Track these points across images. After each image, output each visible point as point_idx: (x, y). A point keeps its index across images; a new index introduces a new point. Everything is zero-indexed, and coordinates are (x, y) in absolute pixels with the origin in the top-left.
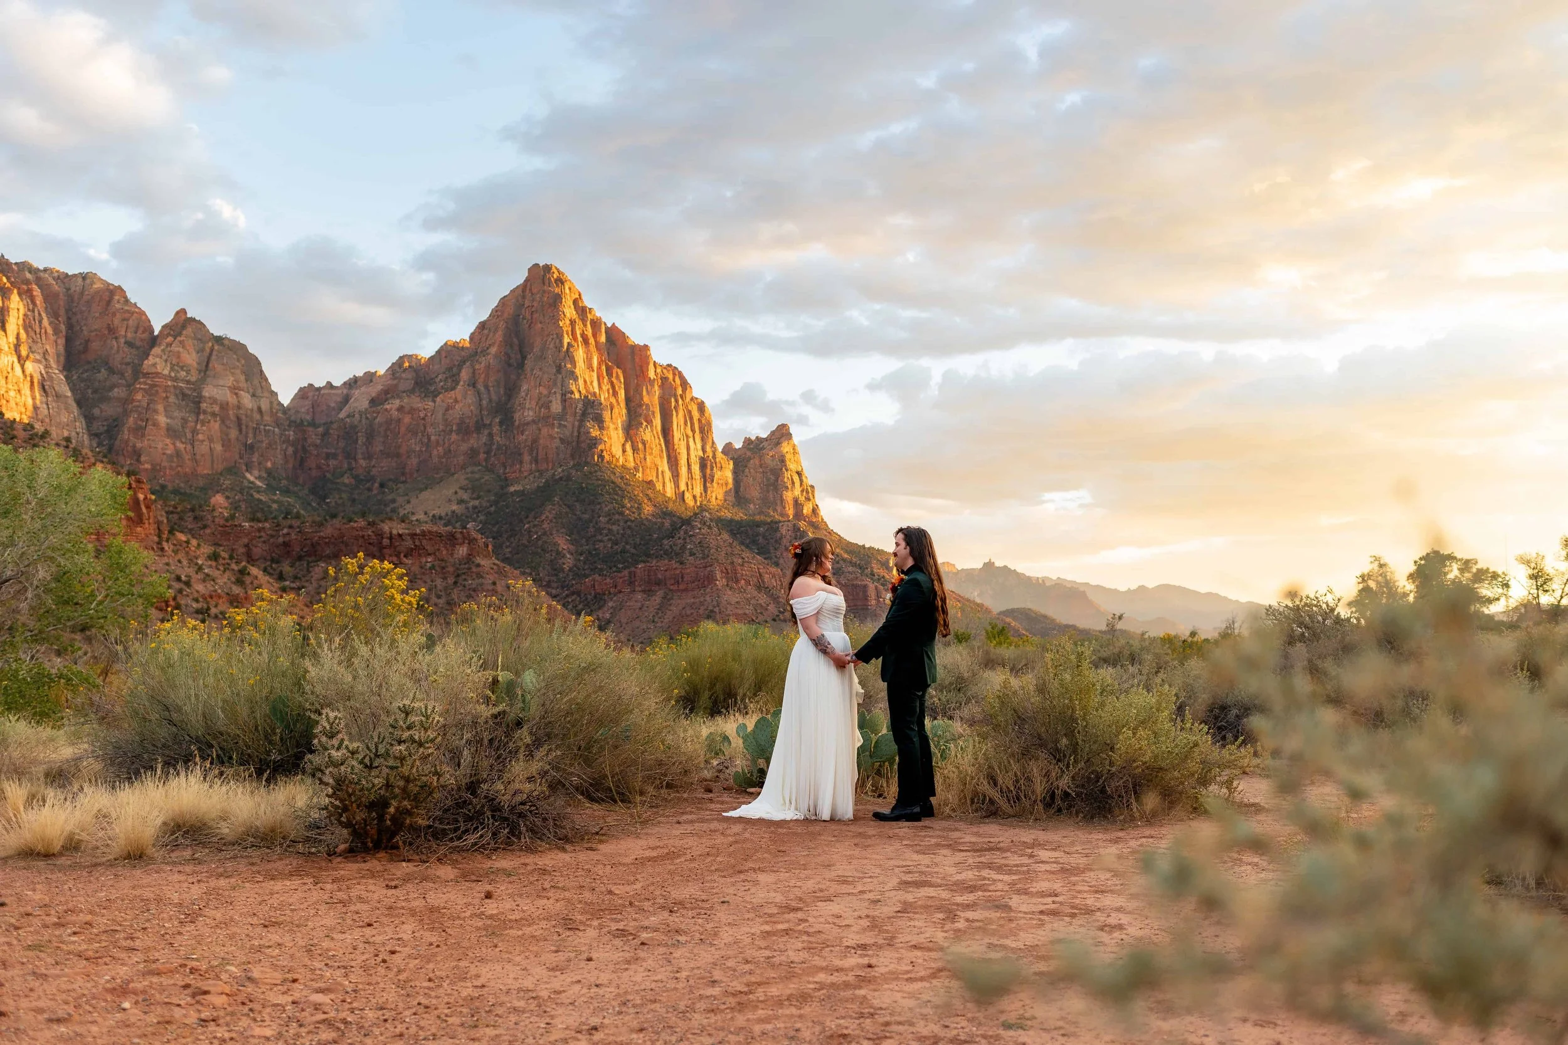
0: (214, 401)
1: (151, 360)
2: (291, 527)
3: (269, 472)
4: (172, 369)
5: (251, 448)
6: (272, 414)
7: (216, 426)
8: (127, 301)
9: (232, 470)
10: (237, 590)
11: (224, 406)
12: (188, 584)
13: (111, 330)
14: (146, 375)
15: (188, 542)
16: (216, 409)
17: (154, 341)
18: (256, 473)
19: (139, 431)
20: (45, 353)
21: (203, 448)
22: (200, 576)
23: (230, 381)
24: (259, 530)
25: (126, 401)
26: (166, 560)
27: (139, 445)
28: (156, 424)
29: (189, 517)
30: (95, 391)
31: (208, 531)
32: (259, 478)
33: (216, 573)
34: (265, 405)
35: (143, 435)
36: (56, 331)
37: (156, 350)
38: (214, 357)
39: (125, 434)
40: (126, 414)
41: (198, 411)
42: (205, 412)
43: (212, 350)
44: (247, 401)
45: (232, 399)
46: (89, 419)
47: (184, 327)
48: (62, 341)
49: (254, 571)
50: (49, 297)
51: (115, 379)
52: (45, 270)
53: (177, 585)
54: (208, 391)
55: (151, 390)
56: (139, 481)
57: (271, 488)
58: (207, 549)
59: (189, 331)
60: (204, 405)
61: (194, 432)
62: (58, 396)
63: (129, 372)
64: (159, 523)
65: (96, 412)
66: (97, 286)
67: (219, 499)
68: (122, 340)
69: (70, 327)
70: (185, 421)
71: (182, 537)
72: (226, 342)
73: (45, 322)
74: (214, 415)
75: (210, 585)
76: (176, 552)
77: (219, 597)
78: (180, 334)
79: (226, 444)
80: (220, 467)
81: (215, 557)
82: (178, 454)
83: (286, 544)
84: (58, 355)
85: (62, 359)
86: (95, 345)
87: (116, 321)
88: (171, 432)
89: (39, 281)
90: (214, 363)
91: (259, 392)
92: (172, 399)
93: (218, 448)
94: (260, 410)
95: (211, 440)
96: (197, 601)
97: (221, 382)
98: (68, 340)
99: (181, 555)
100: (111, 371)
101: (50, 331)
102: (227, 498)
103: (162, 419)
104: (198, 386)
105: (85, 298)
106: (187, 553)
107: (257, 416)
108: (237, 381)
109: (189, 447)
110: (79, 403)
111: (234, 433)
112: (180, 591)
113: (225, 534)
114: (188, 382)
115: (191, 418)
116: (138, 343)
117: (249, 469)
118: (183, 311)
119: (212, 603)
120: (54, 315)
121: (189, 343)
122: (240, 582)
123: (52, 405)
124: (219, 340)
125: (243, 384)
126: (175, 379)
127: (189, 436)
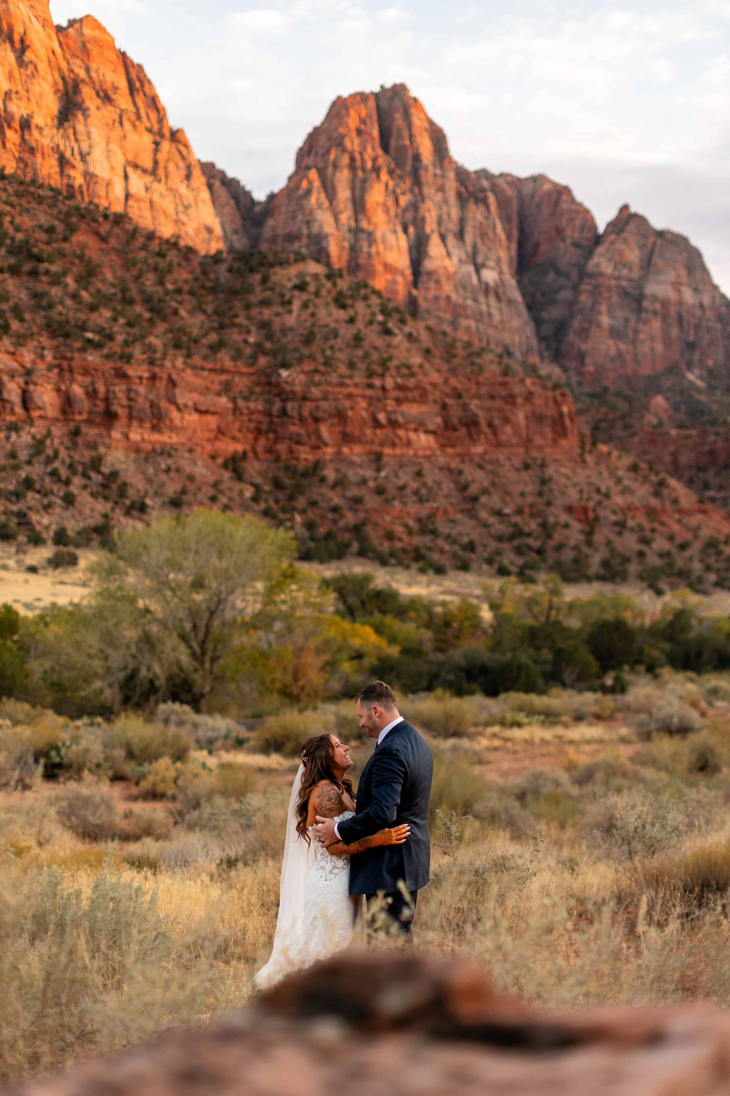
0: (655, 298)
1: (595, 260)
2: (717, 434)
3: (711, 372)
4: (615, 268)
5: (691, 346)
6: (714, 308)
7: (657, 324)
8: (573, 200)
9: (673, 370)
10: (654, 502)
11: (665, 303)
12: (607, 496)
13: (559, 231)
14: (591, 276)
15: (609, 454)
16: (658, 306)
17: (598, 240)
18: (697, 371)
19: (584, 333)
20: (498, 261)
21: (644, 348)
22: (619, 488)
23: (671, 276)
24: (687, 437)
25: (573, 303)
26: (587, 472)
27: (584, 347)
28: (599, 325)
29: (619, 424)
30: (543, 294)
31: (636, 439)
32: (701, 378)
33: (634, 485)
34: (706, 300)
35: (587, 337)
36: (509, 237)
37: (600, 249)
38: (657, 251)
39: (571, 337)
40: (572, 315)
41: (639, 310)
42: (647, 311)
43: (654, 245)
44: (689, 296)
45: (671, 294)
46: (538, 322)
47: (627, 223)
48: (514, 246)
49: (673, 482)
50: (503, 203)
51: (562, 281)
52: (502, 175)
53: (596, 497)
54: (651, 289)
55: (596, 292)
56: (563, 395)
57: (711, 388)
58: (627, 460)
59: (632, 227)
60: (646, 304)
61: (636, 331)
62: (510, 302)
63: (574, 274)
64: (582, 436)
65: (544, 315)
66: (547, 187)
67: (659, 401)
68: (569, 241)
69: (522, 231)
70: (627, 320)
71: (604, 448)
72: (669, 236)
73: (499, 229)
74: (655, 313)
75: (629, 498)
76: (597, 464)
77: (637, 509)
78: (622, 230)
79: (667, 342)
80: (660, 367)
81: (634, 468)
82: (620, 355)
83: (712, 453)
84: (511, 260)
85: (515, 264)
86: (544, 248)
87: (564, 222)
88: (615, 333)
89: (494, 188)
90: (657, 260)
91: (701, 287)
92: (615, 299)
93: (659, 347)
94: (701, 306)
95: (652, 339)
96: (614, 512)
97: (663, 278)
98: (521, 245)
99: (603, 468)
100: (559, 273)
101: (503, 236)
102: (667, 399)
103: (605, 320)
104: (639, 285)
105: (537, 199)
106: (608, 466)
107: (698, 312)
108: (678, 276)
109: (631, 348)
110: (530, 307)
111: (675, 332)
112: (600, 503)
113: (653, 442)
114: (630, 280)
115: (633, 318)
116: (584, 243)
117: (690, 366)
118: (625, 208)
119: (630, 515)
120: (506, 219)
121: (632, 239)
122: (657, 494)
123: (505, 310)
124: (661, 234)
125: (684, 279)
126: (618, 278)
127: (631, 335)
